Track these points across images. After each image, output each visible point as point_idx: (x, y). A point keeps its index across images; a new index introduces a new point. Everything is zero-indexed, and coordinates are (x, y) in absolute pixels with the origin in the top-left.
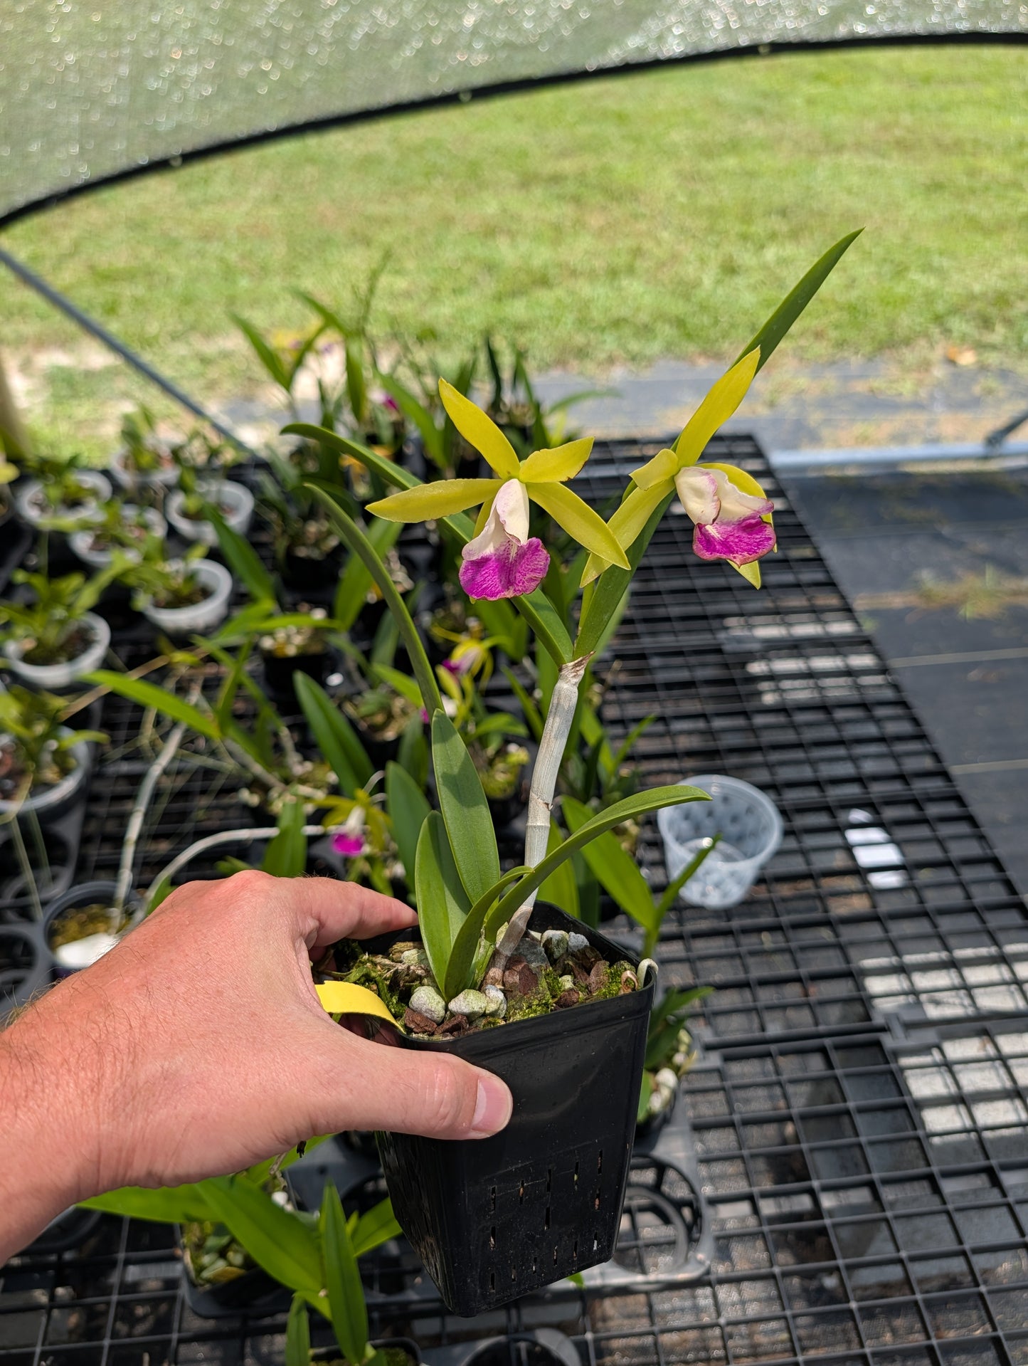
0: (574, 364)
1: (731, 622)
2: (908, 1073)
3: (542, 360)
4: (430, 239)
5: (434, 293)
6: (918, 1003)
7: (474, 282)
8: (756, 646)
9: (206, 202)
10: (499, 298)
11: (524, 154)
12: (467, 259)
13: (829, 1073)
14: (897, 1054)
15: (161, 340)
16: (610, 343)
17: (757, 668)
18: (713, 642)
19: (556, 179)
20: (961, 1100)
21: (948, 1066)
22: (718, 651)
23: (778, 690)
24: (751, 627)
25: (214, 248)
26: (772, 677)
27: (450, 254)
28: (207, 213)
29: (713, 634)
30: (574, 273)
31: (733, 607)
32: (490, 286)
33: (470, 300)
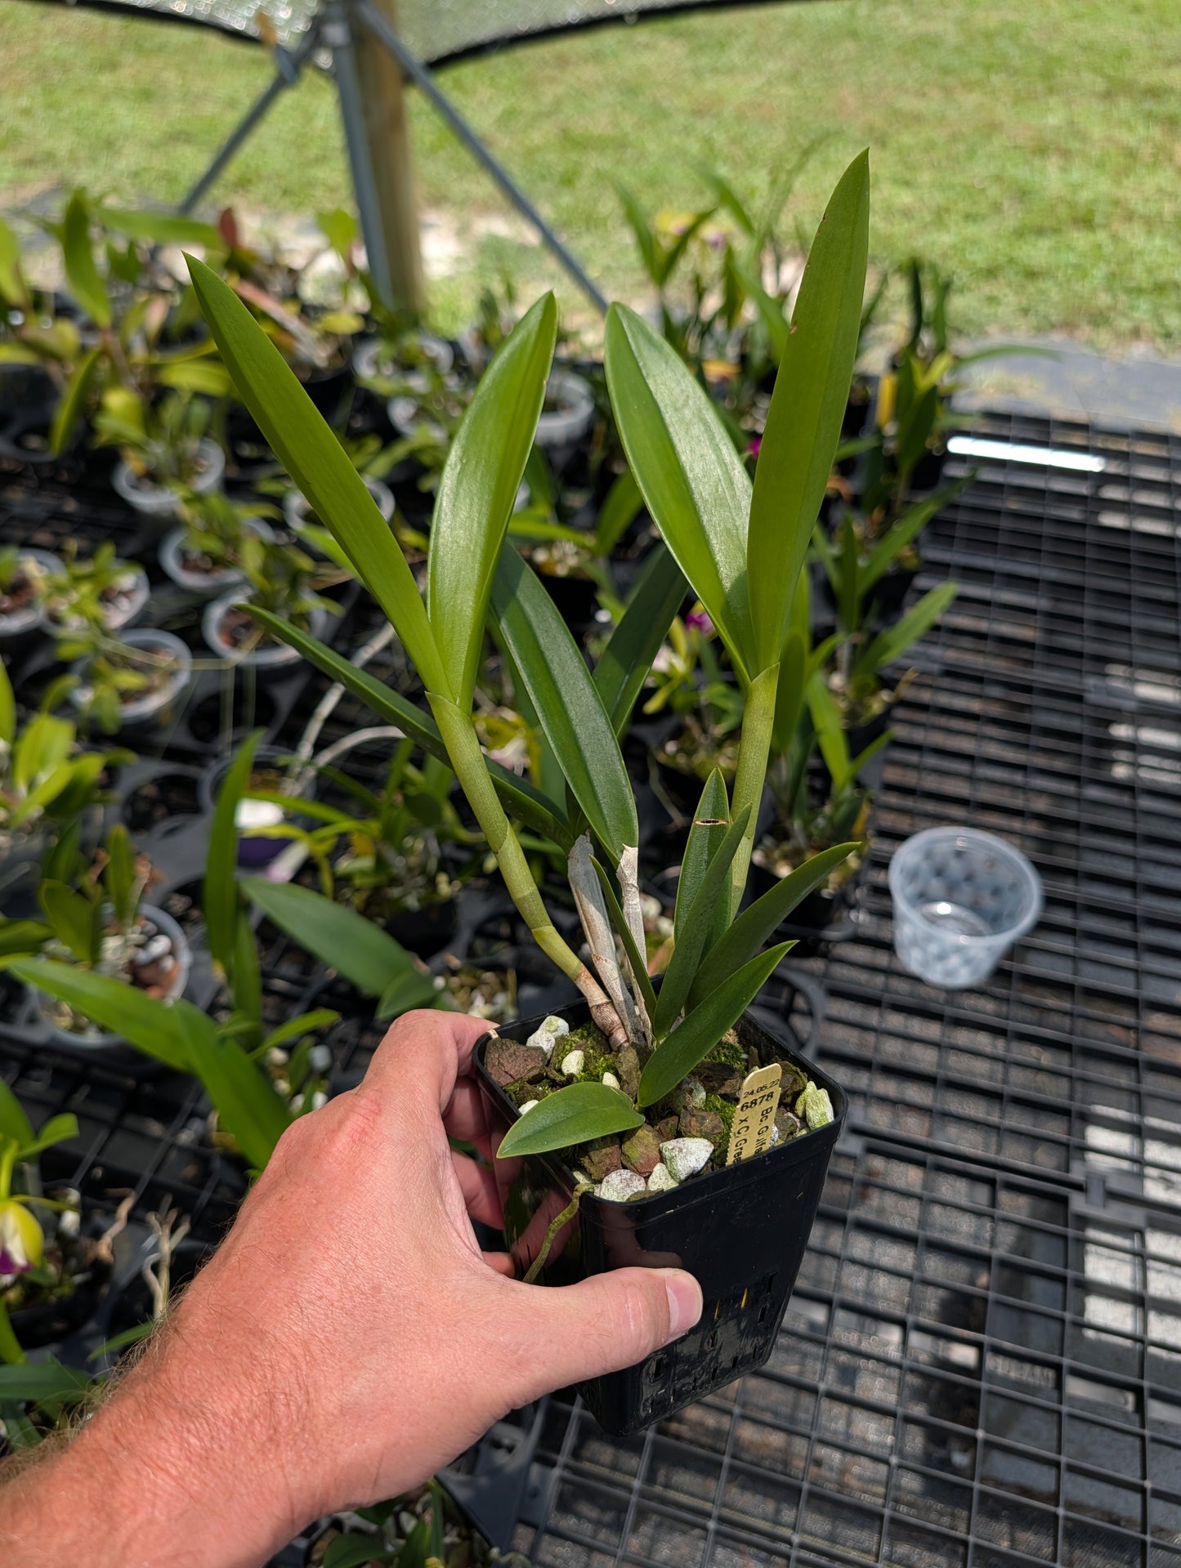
0: (1085, 331)
1: (1117, 670)
2: (1091, 1248)
3: (1046, 317)
4: (962, 147)
5: (940, 217)
6: (1141, 1176)
7: (996, 208)
8: (1130, 705)
9: (714, 70)
10: (1020, 234)
11: (1124, 55)
12: (998, 179)
13: (990, 1210)
14: (1084, 1221)
15: (609, 223)
16: (1142, 311)
17: (1121, 731)
18: (1077, 686)
19: (1155, 92)
20: (1140, 1301)
21: (1142, 1257)
22: (1078, 698)
23: (1135, 765)
24: (1134, 681)
25: (704, 126)
26: (1133, 746)
27: (980, 170)
28: (710, 84)
29: (1081, 676)
30: (1130, 217)
31: (1122, 652)
32: (1013, 217)
33: (983, 231)
